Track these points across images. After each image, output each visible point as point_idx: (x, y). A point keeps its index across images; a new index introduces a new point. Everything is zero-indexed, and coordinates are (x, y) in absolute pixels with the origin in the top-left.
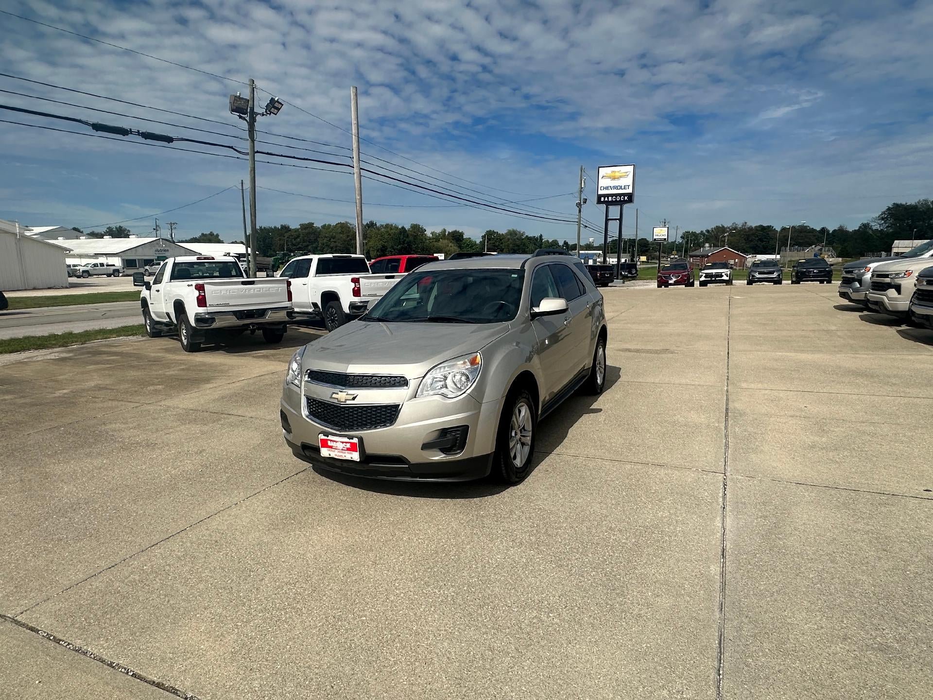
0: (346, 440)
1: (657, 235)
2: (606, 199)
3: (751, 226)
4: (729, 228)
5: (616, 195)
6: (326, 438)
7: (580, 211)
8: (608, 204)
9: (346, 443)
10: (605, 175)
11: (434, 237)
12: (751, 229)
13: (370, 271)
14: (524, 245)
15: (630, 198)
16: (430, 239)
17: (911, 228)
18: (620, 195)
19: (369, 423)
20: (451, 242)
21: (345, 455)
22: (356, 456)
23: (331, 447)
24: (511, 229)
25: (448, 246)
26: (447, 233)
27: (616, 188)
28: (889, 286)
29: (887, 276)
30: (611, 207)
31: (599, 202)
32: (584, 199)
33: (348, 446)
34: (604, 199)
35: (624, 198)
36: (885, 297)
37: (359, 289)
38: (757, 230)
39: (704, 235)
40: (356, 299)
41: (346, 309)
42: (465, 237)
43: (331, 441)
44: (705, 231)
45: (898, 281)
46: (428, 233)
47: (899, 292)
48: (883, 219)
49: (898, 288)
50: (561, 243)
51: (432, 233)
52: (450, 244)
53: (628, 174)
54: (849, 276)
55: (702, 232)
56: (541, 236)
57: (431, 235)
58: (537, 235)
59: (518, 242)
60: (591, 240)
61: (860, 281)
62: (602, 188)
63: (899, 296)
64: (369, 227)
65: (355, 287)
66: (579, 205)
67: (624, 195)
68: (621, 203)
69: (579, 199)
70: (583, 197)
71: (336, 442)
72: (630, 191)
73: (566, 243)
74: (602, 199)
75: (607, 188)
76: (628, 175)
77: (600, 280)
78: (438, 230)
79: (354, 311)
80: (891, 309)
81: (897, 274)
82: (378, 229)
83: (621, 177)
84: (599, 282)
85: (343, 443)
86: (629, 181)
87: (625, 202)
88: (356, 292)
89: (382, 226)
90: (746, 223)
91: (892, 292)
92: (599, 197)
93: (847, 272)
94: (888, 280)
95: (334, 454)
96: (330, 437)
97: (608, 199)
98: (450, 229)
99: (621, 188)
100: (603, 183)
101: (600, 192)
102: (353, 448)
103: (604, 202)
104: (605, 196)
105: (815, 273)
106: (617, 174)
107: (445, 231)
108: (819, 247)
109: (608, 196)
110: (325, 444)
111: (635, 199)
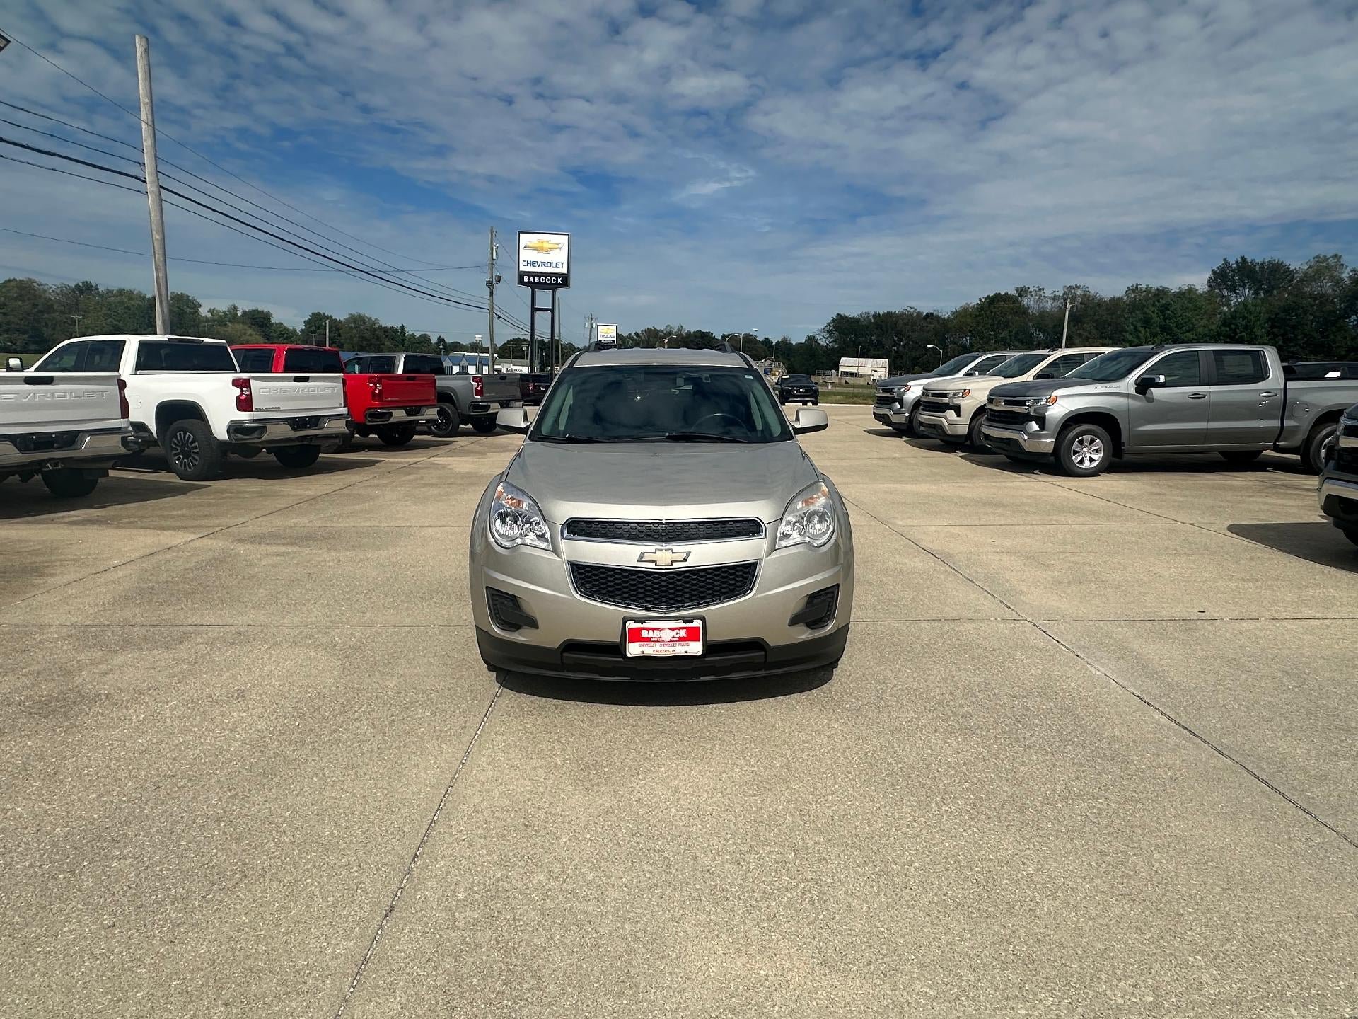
0: (680, 624)
1: (603, 336)
2: (532, 280)
3: (689, 332)
4: (662, 331)
5: (546, 275)
6: (639, 625)
7: (492, 294)
8: (535, 286)
9: (679, 629)
10: (529, 244)
11: (216, 317)
12: (689, 334)
13: (237, 366)
14: (378, 338)
15: (564, 281)
16: (207, 320)
17: (856, 345)
18: (551, 275)
19: (710, 594)
20: (250, 327)
21: (673, 648)
22: (695, 648)
23: (648, 639)
24: (354, 312)
25: (245, 334)
26: (239, 313)
27: (543, 264)
28: (947, 407)
29: (945, 395)
30: (538, 292)
31: (521, 282)
32: (496, 276)
33: (683, 633)
34: (529, 279)
35: (557, 280)
36: (943, 420)
37: (250, 397)
38: (696, 336)
39: (633, 339)
40: (244, 416)
41: (220, 432)
42: (273, 320)
43: (648, 629)
44: (633, 334)
45: (957, 401)
46: (204, 311)
47: (958, 414)
48: (828, 332)
49: (957, 410)
50: (434, 340)
51: (211, 311)
52: (250, 331)
53: (560, 246)
54: (888, 395)
55: (630, 334)
56: (402, 327)
57: (209, 315)
58: (396, 324)
59: (367, 335)
60: (478, 337)
61: (901, 402)
62: (525, 263)
63: (958, 418)
64: (81, 292)
65: (242, 394)
66: (490, 285)
67: (557, 275)
68: (553, 287)
69: (489, 275)
70: (496, 273)
71: (660, 629)
72: (564, 270)
73: (440, 340)
74: (526, 279)
75: (532, 264)
76: (560, 248)
77: (533, 394)
78: (222, 306)
79: (239, 436)
80: (949, 432)
81: (955, 394)
82: (101, 296)
83: (551, 249)
84: (532, 398)
85: (673, 629)
86: (561, 256)
87: (558, 285)
88: (244, 404)
89: (109, 291)
90: (682, 326)
91: (951, 414)
92: (521, 275)
93: (884, 391)
94: (945, 400)
95: (649, 650)
96: (649, 624)
97: (534, 279)
98: (244, 306)
99: (551, 266)
100: (526, 255)
101: (522, 268)
102: (692, 635)
103: (528, 284)
104: (530, 274)
105: (800, 392)
106: (546, 246)
107: (235, 308)
108: (769, 362)
109: (533, 274)
110: (636, 636)
111: (572, 281)
